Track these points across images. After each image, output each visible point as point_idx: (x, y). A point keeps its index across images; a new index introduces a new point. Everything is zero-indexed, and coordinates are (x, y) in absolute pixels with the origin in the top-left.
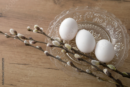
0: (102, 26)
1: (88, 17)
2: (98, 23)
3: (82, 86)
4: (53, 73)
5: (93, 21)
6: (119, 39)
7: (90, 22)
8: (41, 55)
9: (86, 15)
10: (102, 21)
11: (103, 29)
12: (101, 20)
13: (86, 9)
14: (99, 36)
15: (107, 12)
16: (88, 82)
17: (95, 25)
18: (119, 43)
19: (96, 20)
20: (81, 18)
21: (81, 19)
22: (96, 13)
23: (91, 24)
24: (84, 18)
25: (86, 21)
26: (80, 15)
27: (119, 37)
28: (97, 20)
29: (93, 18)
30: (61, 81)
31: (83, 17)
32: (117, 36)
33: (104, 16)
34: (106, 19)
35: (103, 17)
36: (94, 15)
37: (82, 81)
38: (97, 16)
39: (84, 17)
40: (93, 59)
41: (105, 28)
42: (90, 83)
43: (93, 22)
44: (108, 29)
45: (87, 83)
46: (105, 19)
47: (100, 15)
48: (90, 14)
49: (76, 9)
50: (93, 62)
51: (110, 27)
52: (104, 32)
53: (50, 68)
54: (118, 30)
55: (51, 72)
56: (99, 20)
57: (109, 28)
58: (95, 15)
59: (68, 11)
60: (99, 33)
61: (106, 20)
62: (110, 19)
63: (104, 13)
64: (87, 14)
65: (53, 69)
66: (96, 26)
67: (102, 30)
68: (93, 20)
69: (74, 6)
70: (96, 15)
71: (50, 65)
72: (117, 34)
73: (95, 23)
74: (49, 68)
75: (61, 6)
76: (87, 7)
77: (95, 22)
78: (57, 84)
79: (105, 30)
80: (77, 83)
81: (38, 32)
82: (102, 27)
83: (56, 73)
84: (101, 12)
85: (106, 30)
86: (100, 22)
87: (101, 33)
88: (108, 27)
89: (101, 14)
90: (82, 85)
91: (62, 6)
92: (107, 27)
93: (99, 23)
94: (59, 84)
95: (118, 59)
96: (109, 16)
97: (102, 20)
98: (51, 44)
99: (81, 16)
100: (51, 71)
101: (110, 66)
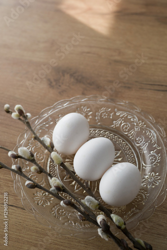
1: (104, 118)
2: (121, 130)
3: (66, 249)
4: (17, 215)
5: (112, 126)
6: (155, 165)
8: (3, 179)
9: (101, 112)
10: (129, 127)
11: (129, 142)
12: (127, 126)
13: (102, 101)
14: (118, 155)
15: (142, 111)
16: (79, 242)
18: (154, 174)
19: (119, 124)
20: (90, 117)
21: (90, 119)
22: (119, 110)
23: (108, 130)
24: (96, 118)
25: (99, 124)
26: (90, 111)
27: (155, 161)
28: (121, 123)
29: (113, 120)
30: (28, 232)
31: (95, 116)
32: (152, 159)
33: (134, 118)
34: (137, 124)
35: (132, 120)
36: (115, 114)
37: (68, 238)
38: (122, 116)
39: (98, 116)
41: (133, 140)
42: (83, 245)
44: (137, 143)
45: (76, 244)
46: (135, 124)
47: (127, 116)
48: (109, 111)
49: (84, 100)
51: (142, 139)
52: (130, 149)
53: (15, 205)
55: (14, 213)
56: (124, 125)
57: (141, 142)
58: (118, 114)
59: (68, 103)
60: (119, 150)
62: (144, 124)
63: (134, 112)
64: (104, 111)
65: (19, 207)
66: (116, 136)
67: (127, 145)
68: (113, 124)
70: (120, 115)
71: (16, 199)
72: (152, 156)
73: (116, 130)
74: (12, 206)
75: (60, 93)
77: (116, 127)
78: (20, 238)
79: (133, 144)
80: (58, 240)
82: (128, 138)
83: (23, 216)
84: (129, 110)
85: (135, 145)
86: (126, 128)
87: (124, 150)
88: (139, 140)
89: (129, 114)
90: (66, 247)
91: (62, 93)
92: (137, 139)
93: (123, 130)
94: (24, 237)
95: (144, 204)
96: (143, 118)
99: (91, 114)
100: (14, 211)
101: (114, 217)
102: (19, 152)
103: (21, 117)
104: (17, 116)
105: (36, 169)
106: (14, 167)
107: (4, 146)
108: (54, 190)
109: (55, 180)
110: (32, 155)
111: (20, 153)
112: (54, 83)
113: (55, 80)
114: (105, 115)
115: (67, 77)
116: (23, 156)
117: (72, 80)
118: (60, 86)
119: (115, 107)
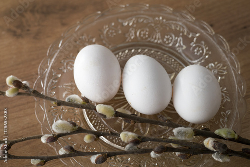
0: (153, 42)
1: (113, 36)
2: (139, 39)
5: (127, 41)
6: (206, 55)
7: (122, 45)
9: (105, 32)
11: (157, 48)
12: (145, 32)
13: (99, 19)
15: (150, 7)
17: (137, 48)
18: (213, 65)
19: (134, 35)
22: (124, 19)
23: (126, 48)
24: (104, 42)
25: (111, 46)
26: (93, 38)
27: (203, 50)
28: (136, 33)
29: (124, 34)
31: (102, 40)
32: (198, 51)
33: (146, 19)
35: (145, 22)
36: (123, 26)
38: (131, 24)
39: (104, 39)
40: (178, 127)
41: (160, 44)
43: (129, 42)
44: (169, 44)
46: (153, 25)
47: (138, 21)
48: (114, 26)
49: (77, 29)
50: (178, 133)
51: (171, 37)
52: (166, 54)
54: (193, 38)
56: (141, 33)
57: (172, 40)
58: (127, 24)
59: (61, 42)
61: (155, 25)
62: (163, 19)
63: (142, 12)
64: (108, 29)
66: (139, 49)
67: (158, 52)
68: (127, 38)
69: (64, 25)
70: (129, 24)
72: (196, 47)
73: (135, 43)
75: (35, 38)
76: (100, 13)
77: (133, 41)
79: (164, 48)
81: (19, 94)
82: (153, 44)
84: (135, 13)
85: (167, 47)
86: (145, 35)
88: (168, 40)
89: (139, 18)
91: (37, 36)
92: (165, 40)
93: (142, 38)
95: (229, 101)
97: (148, 30)
98: (52, 135)
99: (96, 41)
101: (221, 132)
102: (55, 131)
103: (21, 91)
104: (14, 91)
105: (91, 138)
106: (62, 152)
107: (17, 138)
108: (132, 147)
109: (126, 135)
110: (75, 125)
111: (58, 132)
112: (19, 31)
113: (18, 27)
114: (112, 33)
115: (29, 16)
116: (65, 132)
117: (38, 16)
118: (28, 31)
119: (118, 19)
